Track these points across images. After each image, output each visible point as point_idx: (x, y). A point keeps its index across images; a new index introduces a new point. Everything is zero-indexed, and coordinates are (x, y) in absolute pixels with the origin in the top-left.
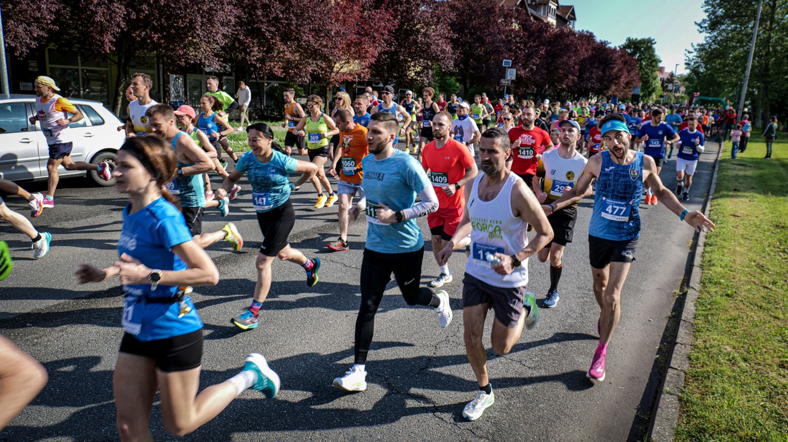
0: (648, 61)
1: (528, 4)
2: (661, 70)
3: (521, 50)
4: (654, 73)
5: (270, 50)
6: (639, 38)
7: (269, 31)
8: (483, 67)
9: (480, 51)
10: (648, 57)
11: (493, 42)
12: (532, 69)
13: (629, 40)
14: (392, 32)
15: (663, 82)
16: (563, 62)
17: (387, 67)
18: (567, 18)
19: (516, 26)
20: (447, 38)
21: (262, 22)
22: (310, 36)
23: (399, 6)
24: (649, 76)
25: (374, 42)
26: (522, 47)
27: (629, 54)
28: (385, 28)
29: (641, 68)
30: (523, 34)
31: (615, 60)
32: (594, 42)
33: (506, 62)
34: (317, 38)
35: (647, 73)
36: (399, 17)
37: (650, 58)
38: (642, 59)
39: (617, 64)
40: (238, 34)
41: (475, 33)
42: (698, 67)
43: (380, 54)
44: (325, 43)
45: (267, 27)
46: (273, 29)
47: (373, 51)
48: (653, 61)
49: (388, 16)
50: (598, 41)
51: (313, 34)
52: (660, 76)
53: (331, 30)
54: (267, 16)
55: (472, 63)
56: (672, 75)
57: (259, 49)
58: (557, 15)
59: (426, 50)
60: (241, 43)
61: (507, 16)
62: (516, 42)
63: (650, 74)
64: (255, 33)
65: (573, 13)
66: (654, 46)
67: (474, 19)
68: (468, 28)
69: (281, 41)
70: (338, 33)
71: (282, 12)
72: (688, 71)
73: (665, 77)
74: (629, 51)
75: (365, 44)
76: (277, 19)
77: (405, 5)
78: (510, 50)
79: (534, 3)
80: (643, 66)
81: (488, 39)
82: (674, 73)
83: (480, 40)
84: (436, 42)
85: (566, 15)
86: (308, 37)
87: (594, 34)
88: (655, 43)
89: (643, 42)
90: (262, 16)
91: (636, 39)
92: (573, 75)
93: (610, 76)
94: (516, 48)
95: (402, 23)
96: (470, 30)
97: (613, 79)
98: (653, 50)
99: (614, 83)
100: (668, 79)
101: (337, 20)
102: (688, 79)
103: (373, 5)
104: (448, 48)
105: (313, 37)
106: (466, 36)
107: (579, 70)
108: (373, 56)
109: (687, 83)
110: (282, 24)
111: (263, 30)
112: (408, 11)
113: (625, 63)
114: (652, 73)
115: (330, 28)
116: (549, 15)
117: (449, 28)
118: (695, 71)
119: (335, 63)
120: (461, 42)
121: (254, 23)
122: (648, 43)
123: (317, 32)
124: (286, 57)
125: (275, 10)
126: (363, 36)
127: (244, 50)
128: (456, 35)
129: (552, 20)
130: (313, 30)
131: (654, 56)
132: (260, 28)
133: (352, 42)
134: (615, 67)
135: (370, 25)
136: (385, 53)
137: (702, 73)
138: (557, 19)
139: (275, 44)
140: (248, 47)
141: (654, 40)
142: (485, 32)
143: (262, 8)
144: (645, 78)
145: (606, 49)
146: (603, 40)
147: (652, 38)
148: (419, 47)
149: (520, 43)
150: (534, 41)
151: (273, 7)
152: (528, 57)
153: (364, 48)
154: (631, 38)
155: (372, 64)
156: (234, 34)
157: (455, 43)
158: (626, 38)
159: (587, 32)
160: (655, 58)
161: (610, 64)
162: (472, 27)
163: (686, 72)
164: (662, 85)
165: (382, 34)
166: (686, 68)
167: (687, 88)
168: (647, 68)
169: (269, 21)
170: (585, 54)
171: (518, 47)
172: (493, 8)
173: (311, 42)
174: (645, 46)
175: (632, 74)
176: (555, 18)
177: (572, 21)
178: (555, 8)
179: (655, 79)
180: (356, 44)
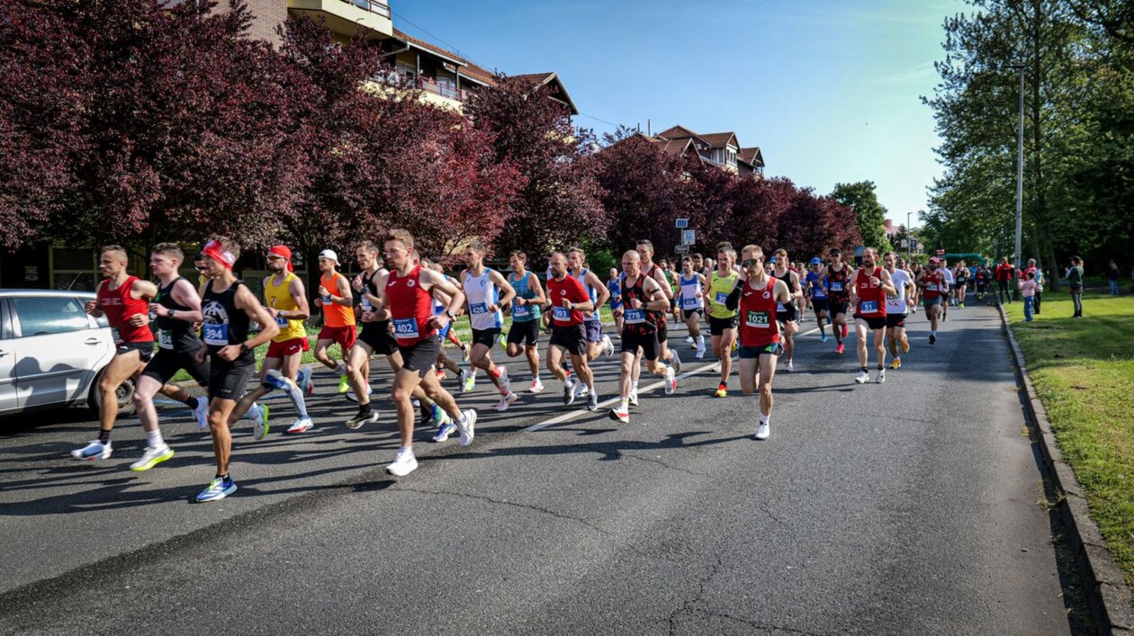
0: (868, 212)
1: (699, 151)
2: (887, 223)
3: (698, 207)
4: (879, 227)
5: (355, 224)
6: (853, 182)
7: (355, 200)
8: (648, 232)
9: (644, 212)
10: (868, 206)
11: (658, 199)
12: (715, 233)
13: (839, 186)
14: (522, 192)
15: (892, 240)
16: (757, 219)
17: (518, 241)
18: (751, 164)
19: (685, 177)
20: (595, 197)
21: (344, 188)
22: (411, 203)
23: (528, 157)
24: (873, 232)
25: (497, 207)
26: (698, 204)
27: (841, 205)
28: (511, 186)
29: (860, 222)
30: (699, 186)
31: (825, 213)
32: (793, 190)
33: (681, 222)
34: (420, 205)
35: (869, 228)
36: (529, 172)
37: (871, 208)
38: (859, 210)
39: (827, 217)
40: (312, 206)
41: (634, 188)
42: (937, 215)
43: (506, 222)
44: (431, 211)
45: (351, 193)
46: (359, 197)
47: (497, 220)
48: (876, 212)
49: (514, 171)
50: (799, 188)
51: (415, 200)
52: (888, 232)
53: (439, 193)
54: (351, 180)
55: (632, 228)
56: (902, 229)
57: (340, 225)
58: (738, 161)
59: (568, 215)
60: (317, 217)
61: (673, 165)
62: (690, 197)
63: (873, 229)
64: (335, 204)
65: (759, 157)
66: (874, 192)
67: (630, 170)
68: (623, 183)
69: (371, 211)
70: (449, 197)
71: (371, 173)
72: (924, 223)
73: (894, 232)
74: (841, 201)
75: (486, 210)
76: (365, 183)
77: (535, 157)
78: (684, 208)
79: (706, 149)
80: (863, 219)
81: (653, 195)
82: (906, 226)
83: (641, 197)
84: (581, 202)
85: (750, 161)
86: (409, 205)
87: (792, 181)
88: (875, 187)
89: (858, 187)
90: (345, 180)
91: (848, 184)
92: (771, 235)
93: (821, 234)
94: (691, 205)
95: (533, 183)
96: (627, 185)
97: (826, 238)
98: (874, 197)
99: (827, 244)
100: (898, 235)
101: (447, 180)
102: (925, 233)
103: (492, 160)
104: (599, 210)
105: (414, 204)
106: (622, 193)
107: (778, 229)
108: (498, 227)
109: (924, 239)
110: (371, 189)
111: (346, 198)
112: (541, 163)
113: (838, 215)
114: (876, 227)
115: (437, 191)
116: (728, 161)
117: (599, 184)
118: (933, 221)
119: (446, 240)
120: (615, 202)
121: (335, 190)
122: (865, 189)
123: (420, 199)
124: (378, 234)
125: (362, 171)
126: (483, 200)
127: (321, 229)
128: (607, 193)
129: (732, 167)
130: (414, 195)
131: (876, 204)
132: (342, 197)
133: (468, 209)
134: (826, 222)
135: (491, 186)
136: (513, 221)
137: (944, 223)
138: (738, 166)
139: (362, 217)
140: (326, 223)
141: (873, 183)
142: (646, 187)
143: (345, 170)
144: (868, 235)
145: (811, 198)
146: (805, 187)
147: (870, 181)
148: (559, 210)
149: (696, 198)
150: (716, 194)
151: (359, 167)
152: (710, 217)
153: (486, 216)
154: (841, 184)
155: (497, 238)
156: (307, 205)
157: (608, 203)
158: (834, 185)
159: (783, 179)
160: (878, 207)
161: (817, 219)
162: (629, 181)
163: (921, 225)
164: (892, 243)
165: (508, 196)
166: (921, 219)
167: (925, 244)
168: (868, 221)
169: (354, 186)
170: (782, 208)
171: (693, 204)
172: (654, 155)
173: (412, 210)
174: (861, 192)
175: (850, 230)
176: (736, 165)
177: (760, 168)
178: (735, 152)
179: (881, 235)
180: (475, 211)
